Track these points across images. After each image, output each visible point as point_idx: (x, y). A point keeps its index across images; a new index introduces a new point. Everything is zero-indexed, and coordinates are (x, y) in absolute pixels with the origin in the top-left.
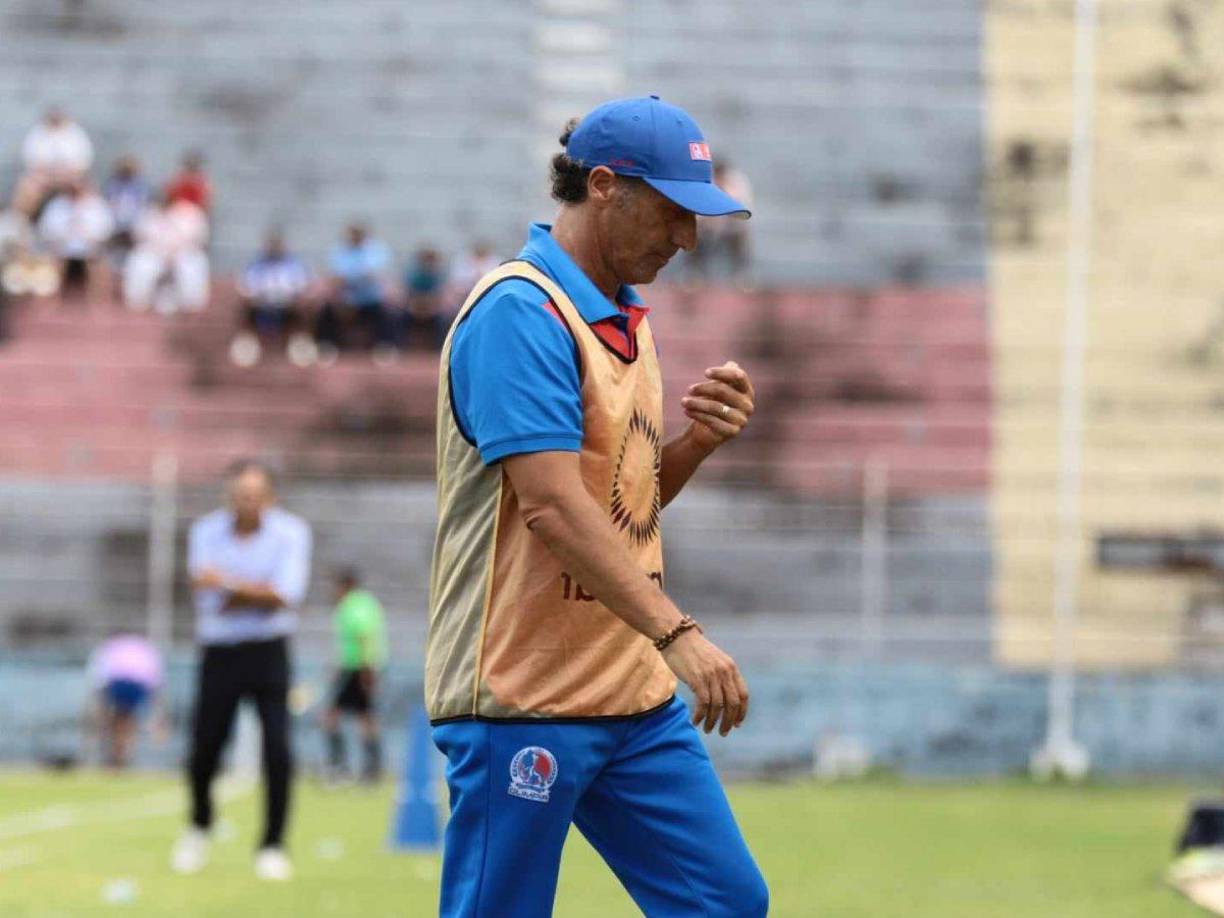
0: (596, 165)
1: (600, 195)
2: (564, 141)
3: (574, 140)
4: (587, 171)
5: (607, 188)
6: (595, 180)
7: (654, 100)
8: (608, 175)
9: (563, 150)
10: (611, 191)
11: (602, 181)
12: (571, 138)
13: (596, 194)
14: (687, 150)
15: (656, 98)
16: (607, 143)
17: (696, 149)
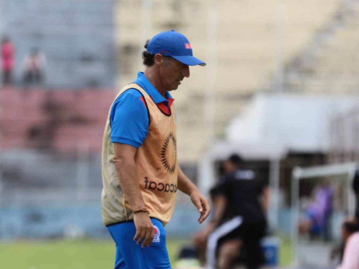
0: (156, 53)
1: (158, 63)
2: (146, 47)
3: (149, 46)
4: (154, 55)
5: (161, 60)
6: (157, 58)
7: (172, 32)
8: (160, 56)
9: (145, 50)
10: (162, 61)
11: (159, 58)
12: (148, 46)
13: (157, 63)
14: (184, 46)
15: (173, 31)
16: (159, 46)
17: (187, 45)
